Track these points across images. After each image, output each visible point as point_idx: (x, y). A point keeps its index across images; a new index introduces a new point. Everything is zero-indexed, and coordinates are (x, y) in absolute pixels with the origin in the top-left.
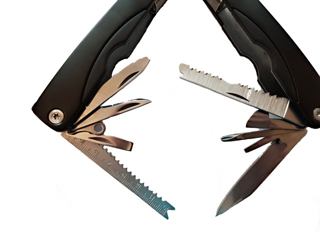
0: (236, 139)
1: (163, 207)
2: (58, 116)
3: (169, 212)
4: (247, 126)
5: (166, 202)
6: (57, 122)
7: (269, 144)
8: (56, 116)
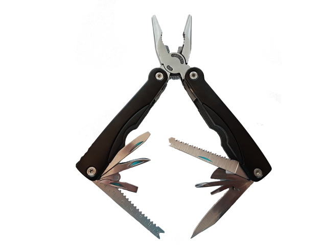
0: (204, 186)
1: (156, 231)
2: (92, 170)
3: (161, 234)
4: (212, 178)
5: (158, 227)
6: (92, 174)
7: (228, 189)
8: (91, 171)
